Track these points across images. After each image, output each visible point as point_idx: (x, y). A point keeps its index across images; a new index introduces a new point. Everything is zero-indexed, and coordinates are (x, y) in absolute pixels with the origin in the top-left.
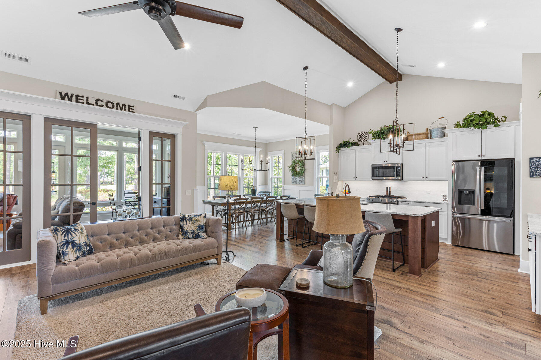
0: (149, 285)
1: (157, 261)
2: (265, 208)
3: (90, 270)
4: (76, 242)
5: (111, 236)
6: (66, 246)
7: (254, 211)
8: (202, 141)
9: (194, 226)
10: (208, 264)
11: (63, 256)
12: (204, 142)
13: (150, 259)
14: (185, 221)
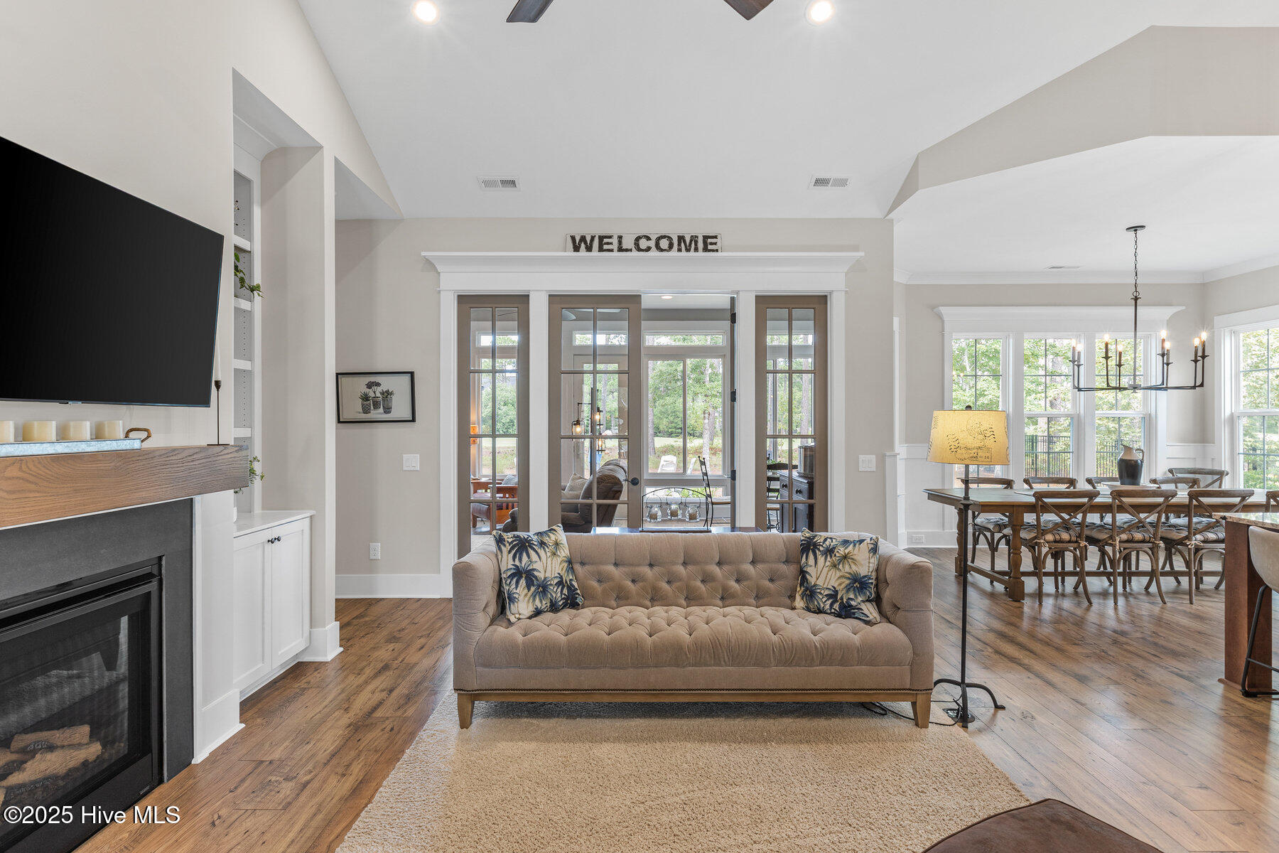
0: (685, 728)
1: (706, 665)
2: (1184, 534)
3: (545, 651)
4: (535, 573)
5: (622, 569)
6: (515, 580)
7: (1127, 541)
8: (933, 308)
9: (838, 574)
10: (885, 712)
11: (509, 604)
12: (941, 308)
13: (686, 654)
14: (811, 556)
